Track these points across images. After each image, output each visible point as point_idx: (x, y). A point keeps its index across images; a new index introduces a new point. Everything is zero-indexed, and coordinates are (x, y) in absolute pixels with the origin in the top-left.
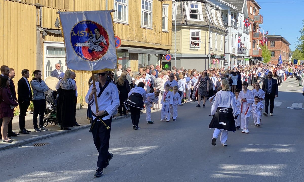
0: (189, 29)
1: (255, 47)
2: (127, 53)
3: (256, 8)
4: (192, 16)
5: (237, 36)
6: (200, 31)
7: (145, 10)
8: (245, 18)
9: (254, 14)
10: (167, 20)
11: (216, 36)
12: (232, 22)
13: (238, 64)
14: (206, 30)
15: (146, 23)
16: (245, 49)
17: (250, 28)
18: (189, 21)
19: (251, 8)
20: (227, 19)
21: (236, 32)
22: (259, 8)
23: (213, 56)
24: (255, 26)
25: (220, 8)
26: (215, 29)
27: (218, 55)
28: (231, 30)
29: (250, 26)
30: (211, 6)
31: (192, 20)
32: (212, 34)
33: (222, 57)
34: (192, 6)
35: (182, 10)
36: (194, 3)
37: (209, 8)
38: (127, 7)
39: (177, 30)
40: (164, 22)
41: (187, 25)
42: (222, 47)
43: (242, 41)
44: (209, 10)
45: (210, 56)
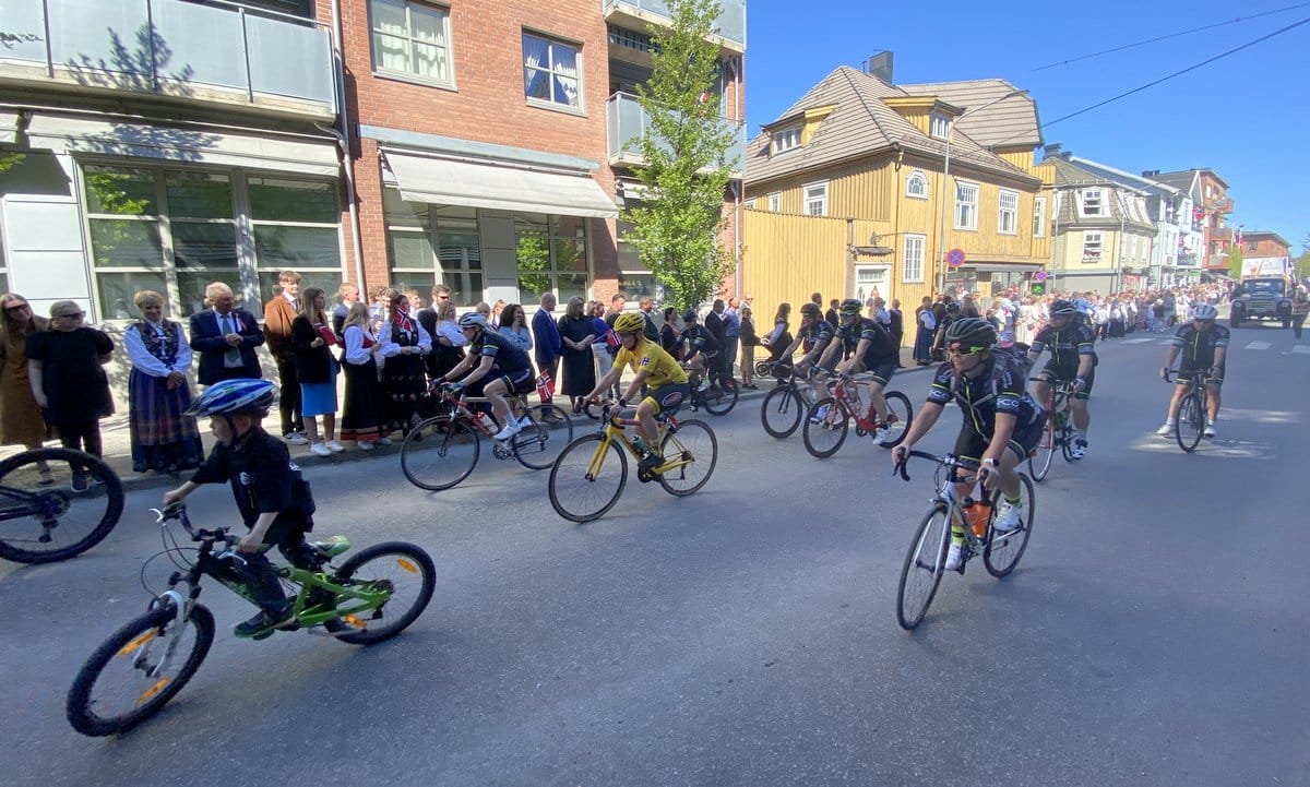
0: (1082, 230)
1: (1213, 253)
2: (973, 273)
3: (1220, 187)
4: (1088, 211)
5: (1177, 236)
6: (1103, 233)
7: (1005, 209)
8: (1195, 205)
9: (1215, 197)
10: (1042, 221)
11: (1135, 238)
12: (1168, 214)
13: (1177, 281)
14: (1115, 230)
15: (1005, 228)
16: (1194, 256)
17: (1206, 222)
18: (1083, 219)
19: (1209, 188)
20: (1158, 210)
21: (1175, 229)
22: (1225, 187)
23: (1126, 271)
24: (1215, 217)
25: (1145, 193)
26: (1131, 228)
27: (1138, 267)
28: (1164, 227)
29: (1206, 217)
30: (1127, 191)
31: (1088, 216)
32: (1126, 235)
33: (1145, 272)
34: (1089, 195)
35: (1069, 203)
36: (1094, 190)
37: (1121, 194)
38: (976, 208)
39: (1059, 234)
40: (1037, 224)
41: (1078, 225)
42: (1145, 255)
43: (1185, 245)
44: (1122, 198)
45: (1121, 271)
